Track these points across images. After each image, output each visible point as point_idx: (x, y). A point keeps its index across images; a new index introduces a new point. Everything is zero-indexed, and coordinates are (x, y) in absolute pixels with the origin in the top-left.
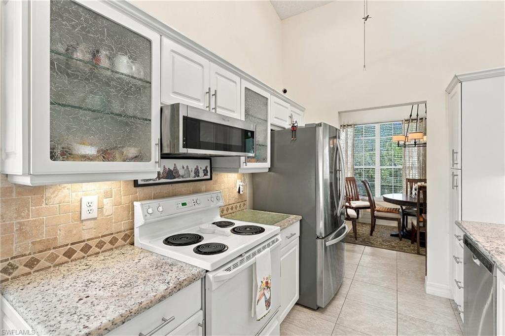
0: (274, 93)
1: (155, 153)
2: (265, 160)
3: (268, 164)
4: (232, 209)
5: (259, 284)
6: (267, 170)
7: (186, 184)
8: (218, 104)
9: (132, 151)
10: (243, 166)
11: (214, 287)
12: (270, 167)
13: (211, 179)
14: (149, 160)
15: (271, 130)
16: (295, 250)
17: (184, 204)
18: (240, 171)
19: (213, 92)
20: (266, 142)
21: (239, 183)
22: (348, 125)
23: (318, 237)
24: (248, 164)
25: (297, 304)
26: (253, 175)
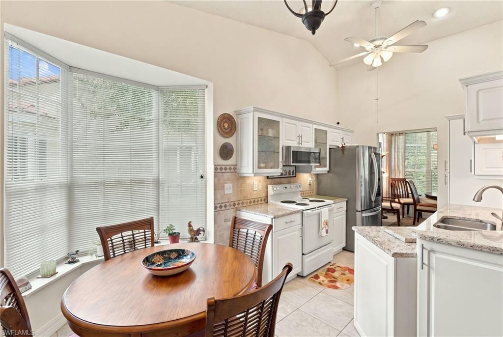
0: (330, 127)
1: (281, 165)
2: (325, 166)
3: (327, 169)
4: (308, 193)
5: (323, 222)
6: (327, 172)
7: (285, 179)
8: (303, 140)
9: (271, 164)
10: (313, 169)
11: (306, 216)
12: (328, 170)
13: (296, 176)
14: (279, 168)
15: (330, 148)
16: (343, 217)
17: (286, 188)
18: (312, 173)
19: (300, 136)
20: (326, 155)
21: (310, 179)
22: (400, 134)
23: (357, 211)
24: (316, 168)
25: (344, 249)
26: (318, 175)
